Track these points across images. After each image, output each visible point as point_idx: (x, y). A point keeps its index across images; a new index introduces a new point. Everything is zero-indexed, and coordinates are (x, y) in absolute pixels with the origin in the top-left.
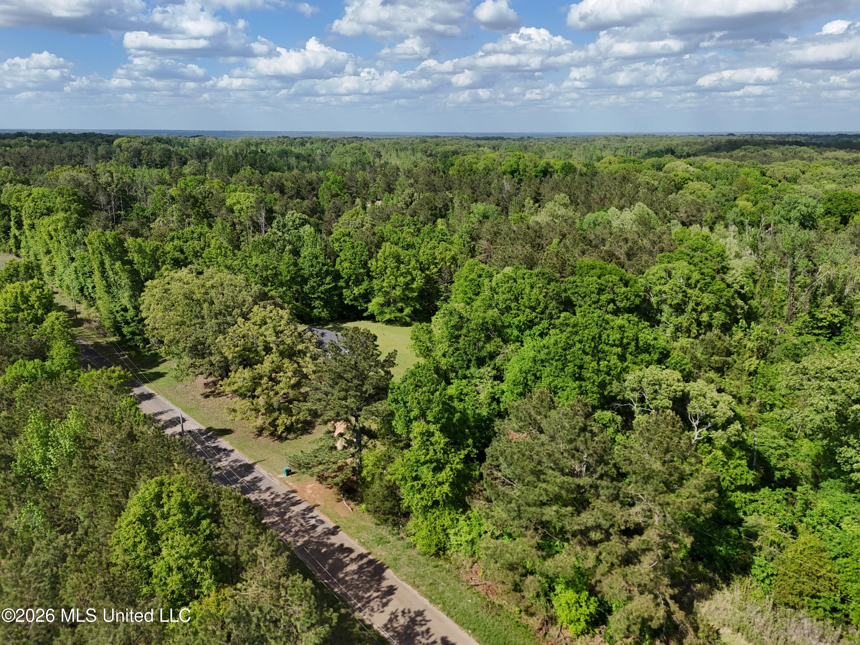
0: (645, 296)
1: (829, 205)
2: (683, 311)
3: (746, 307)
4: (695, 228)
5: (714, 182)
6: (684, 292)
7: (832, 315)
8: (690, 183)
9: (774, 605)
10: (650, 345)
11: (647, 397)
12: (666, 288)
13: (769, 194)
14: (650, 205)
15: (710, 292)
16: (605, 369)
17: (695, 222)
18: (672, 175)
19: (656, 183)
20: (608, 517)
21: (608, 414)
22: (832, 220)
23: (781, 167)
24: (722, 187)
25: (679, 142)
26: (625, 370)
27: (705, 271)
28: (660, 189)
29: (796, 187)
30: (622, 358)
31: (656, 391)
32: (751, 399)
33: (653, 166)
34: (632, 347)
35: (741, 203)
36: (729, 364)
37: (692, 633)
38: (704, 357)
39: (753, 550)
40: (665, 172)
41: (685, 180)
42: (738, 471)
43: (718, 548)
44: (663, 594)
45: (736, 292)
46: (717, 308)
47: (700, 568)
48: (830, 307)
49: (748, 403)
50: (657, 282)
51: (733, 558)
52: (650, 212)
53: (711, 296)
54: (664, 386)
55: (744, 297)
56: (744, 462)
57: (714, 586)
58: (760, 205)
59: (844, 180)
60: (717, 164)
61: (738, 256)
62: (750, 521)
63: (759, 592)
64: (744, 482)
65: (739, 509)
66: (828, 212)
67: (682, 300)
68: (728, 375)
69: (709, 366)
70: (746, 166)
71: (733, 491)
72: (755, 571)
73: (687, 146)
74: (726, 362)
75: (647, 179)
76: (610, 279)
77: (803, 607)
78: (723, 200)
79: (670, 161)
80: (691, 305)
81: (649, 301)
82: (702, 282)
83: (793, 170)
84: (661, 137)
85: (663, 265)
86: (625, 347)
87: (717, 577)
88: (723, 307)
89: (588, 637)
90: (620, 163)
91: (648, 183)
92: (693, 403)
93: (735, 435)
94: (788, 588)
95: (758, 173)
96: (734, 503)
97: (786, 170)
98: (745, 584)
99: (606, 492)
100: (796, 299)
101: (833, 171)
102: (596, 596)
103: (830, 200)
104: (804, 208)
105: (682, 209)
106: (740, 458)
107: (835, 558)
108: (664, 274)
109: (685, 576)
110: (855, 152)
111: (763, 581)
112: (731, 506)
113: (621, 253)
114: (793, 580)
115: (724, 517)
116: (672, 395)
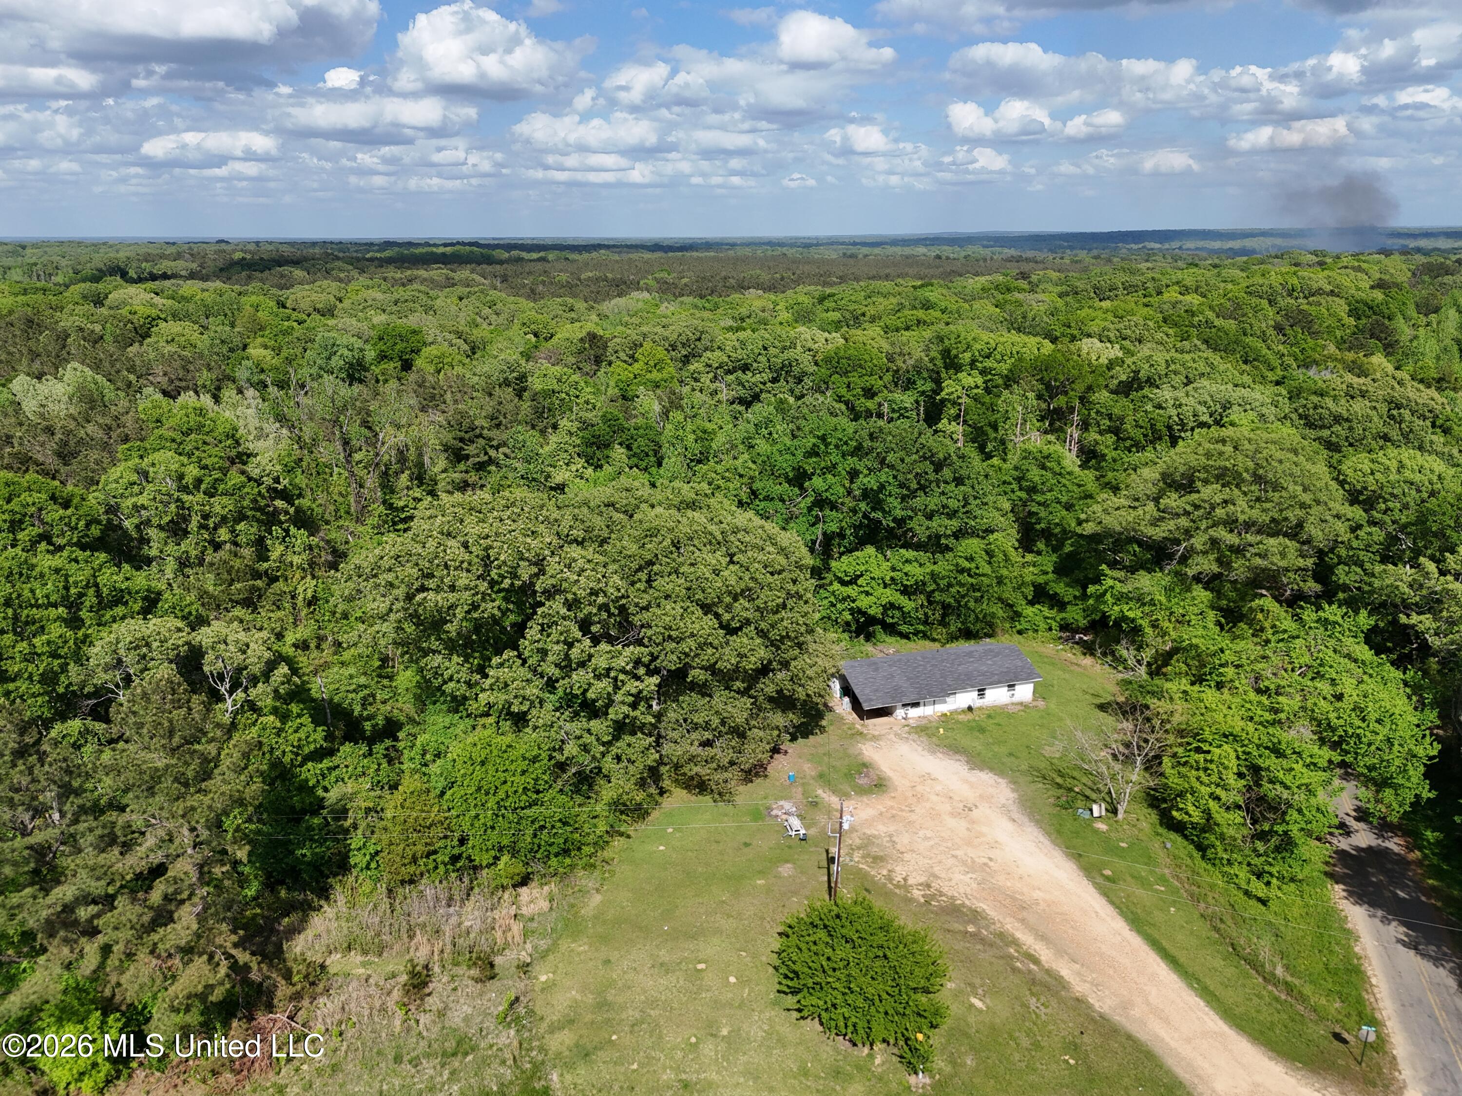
0: (109, 521)
1: (381, 346)
2: (186, 533)
3: (292, 510)
4: (188, 398)
5: (203, 321)
6: (178, 500)
7: (414, 499)
8: (162, 325)
9: (390, 891)
10: (122, 591)
11: (132, 672)
12: (142, 500)
13: (296, 335)
14: (97, 367)
15: (222, 494)
16: (46, 649)
17: (186, 389)
18: (124, 312)
19: (98, 328)
20: (98, 873)
21: (75, 725)
22: (391, 366)
23: (305, 293)
24: (218, 327)
25: (132, 254)
26: (86, 640)
27: (208, 462)
28: (108, 338)
29: (331, 322)
30: (74, 622)
31: (144, 657)
32: (321, 639)
33: (85, 297)
34: (90, 599)
35: (256, 352)
36: (259, 589)
37: (283, 982)
38: (220, 588)
39: (347, 831)
40: (110, 308)
41: (153, 321)
42: (302, 734)
43: (299, 852)
44: (221, 946)
45: (269, 489)
46: (241, 517)
47: (283, 894)
48: (408, 488)
49: (318, 647)
50: (127, 494)
51: (323, 857)
52: (99, 378)
53: (225, 500)
54: (155, 645)
55: (285, 495)
56: (306, 719)
57: (307, 909)
58: (284, 354)
59: (395, 308)
60: (203, 290)
61: (261, 435)
62: (332, 796)
63: (367, 887)
64: (312, 747)
65: (314, 787)
66: (383, 357)
67: (178, 514)
68: (263, 607)
69: (231, 600)
70: (253, 293)
71: (301, 766)
72: (357, 859)
73: (147, 261)
74: (254, 589)
75: (79, 321)
76: (30, 500)
77: (422, 874)
78: (225, 350)
79: (116, 288)
80: (195, 521)
81: (120, 527)
82: (207, 479)
83: (323, 297)
84: (95, 245)
85: (130, 464)
86: (73, 605)
87: (310, 896)
88: (249, 513)
89: (121, 1084)
90: (16, 295)
91: (81, 329)
92: (209, 657)
93: (283, 683)
94: (398, 859)
95: (272, 304)
96: (307, 780)
97: (314, 297)
98: (348, 886)
99: (90, 838)
100: (361, 486)
101: (379, 296)
102: (118, 1010)
103: (381, 339)
104: (346, 352)
105: (159, 370)
106: (299, 716)
107: (443, 793)
108: (135, 477)
109: (263, 917)
110: (408, 268)
111: (368, 868)
112: (304, 788)
113: (46, 454)
114: (402, 846)
115: (298, 806)
116: (172, 654)
